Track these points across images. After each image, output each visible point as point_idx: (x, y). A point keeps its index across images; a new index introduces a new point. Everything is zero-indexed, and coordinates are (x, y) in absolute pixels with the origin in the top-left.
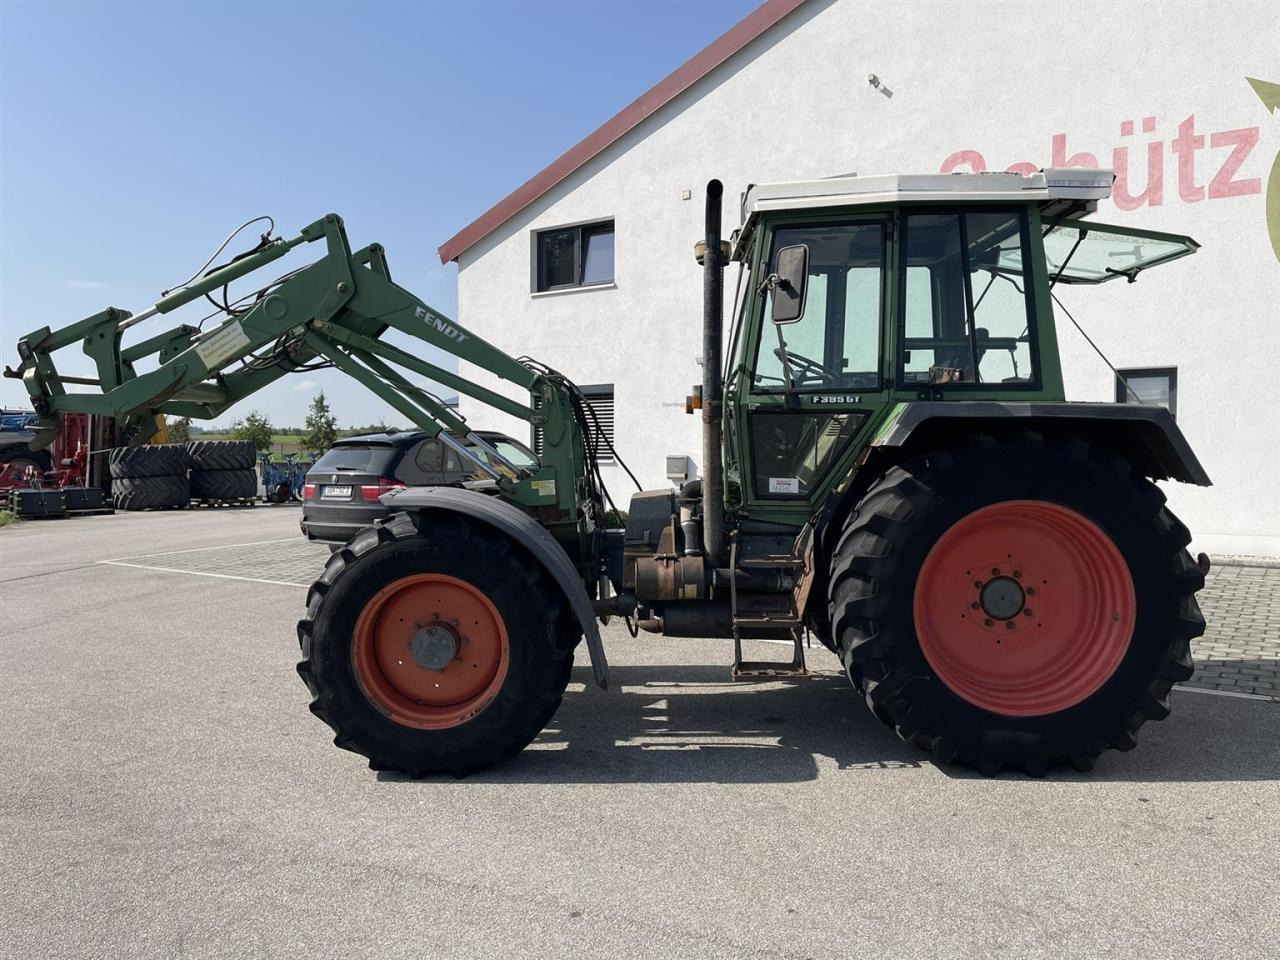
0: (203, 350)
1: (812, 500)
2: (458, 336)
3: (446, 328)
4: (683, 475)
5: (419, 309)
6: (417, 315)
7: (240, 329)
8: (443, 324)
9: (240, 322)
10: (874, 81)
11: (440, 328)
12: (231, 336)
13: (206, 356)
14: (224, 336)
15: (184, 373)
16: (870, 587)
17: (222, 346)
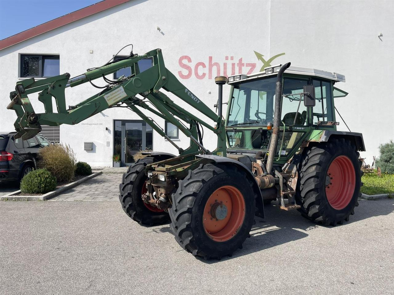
0: (107, 97)
1: (288, 157)
2: (198, 101)
3: (194, 98)
4: (91, 149)
5: (186, 90)
6: (186, 92)
7: (123, 90)
8: (193, 96)
9: (123, 87)
10: (159, 29)
11: (193, 97)
12: (119, 92)
13: (108, 100)
14: (116, 92)
15: (99, 106)
16: (319, 180)
17: (115, 96)
